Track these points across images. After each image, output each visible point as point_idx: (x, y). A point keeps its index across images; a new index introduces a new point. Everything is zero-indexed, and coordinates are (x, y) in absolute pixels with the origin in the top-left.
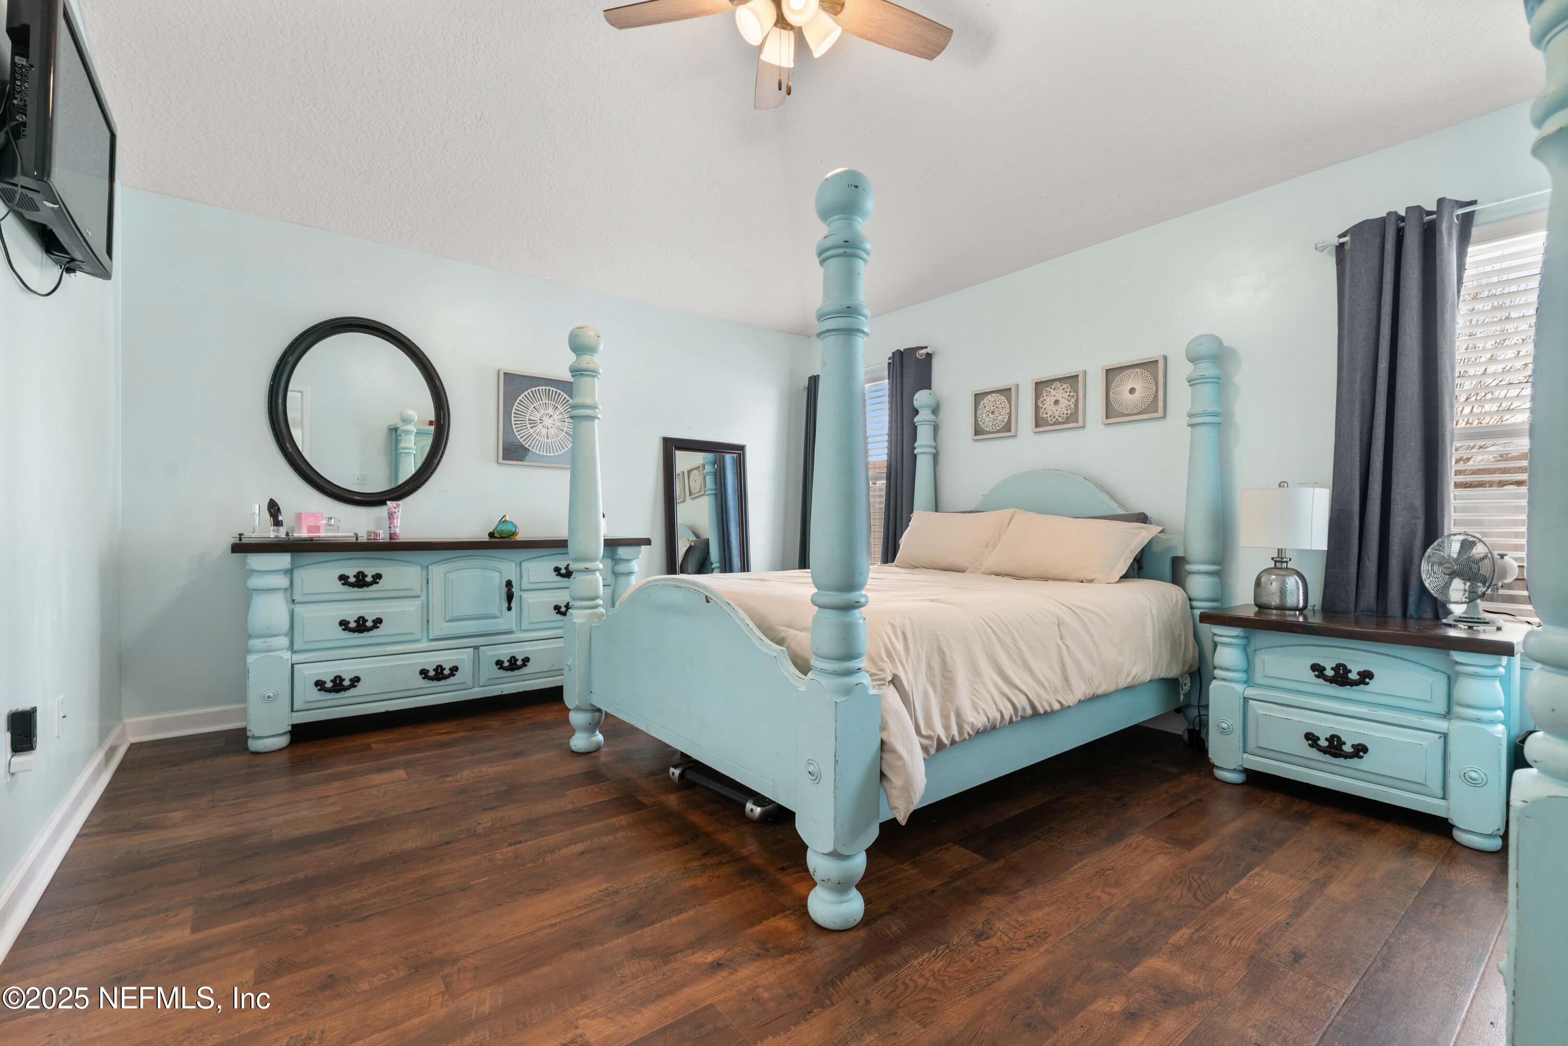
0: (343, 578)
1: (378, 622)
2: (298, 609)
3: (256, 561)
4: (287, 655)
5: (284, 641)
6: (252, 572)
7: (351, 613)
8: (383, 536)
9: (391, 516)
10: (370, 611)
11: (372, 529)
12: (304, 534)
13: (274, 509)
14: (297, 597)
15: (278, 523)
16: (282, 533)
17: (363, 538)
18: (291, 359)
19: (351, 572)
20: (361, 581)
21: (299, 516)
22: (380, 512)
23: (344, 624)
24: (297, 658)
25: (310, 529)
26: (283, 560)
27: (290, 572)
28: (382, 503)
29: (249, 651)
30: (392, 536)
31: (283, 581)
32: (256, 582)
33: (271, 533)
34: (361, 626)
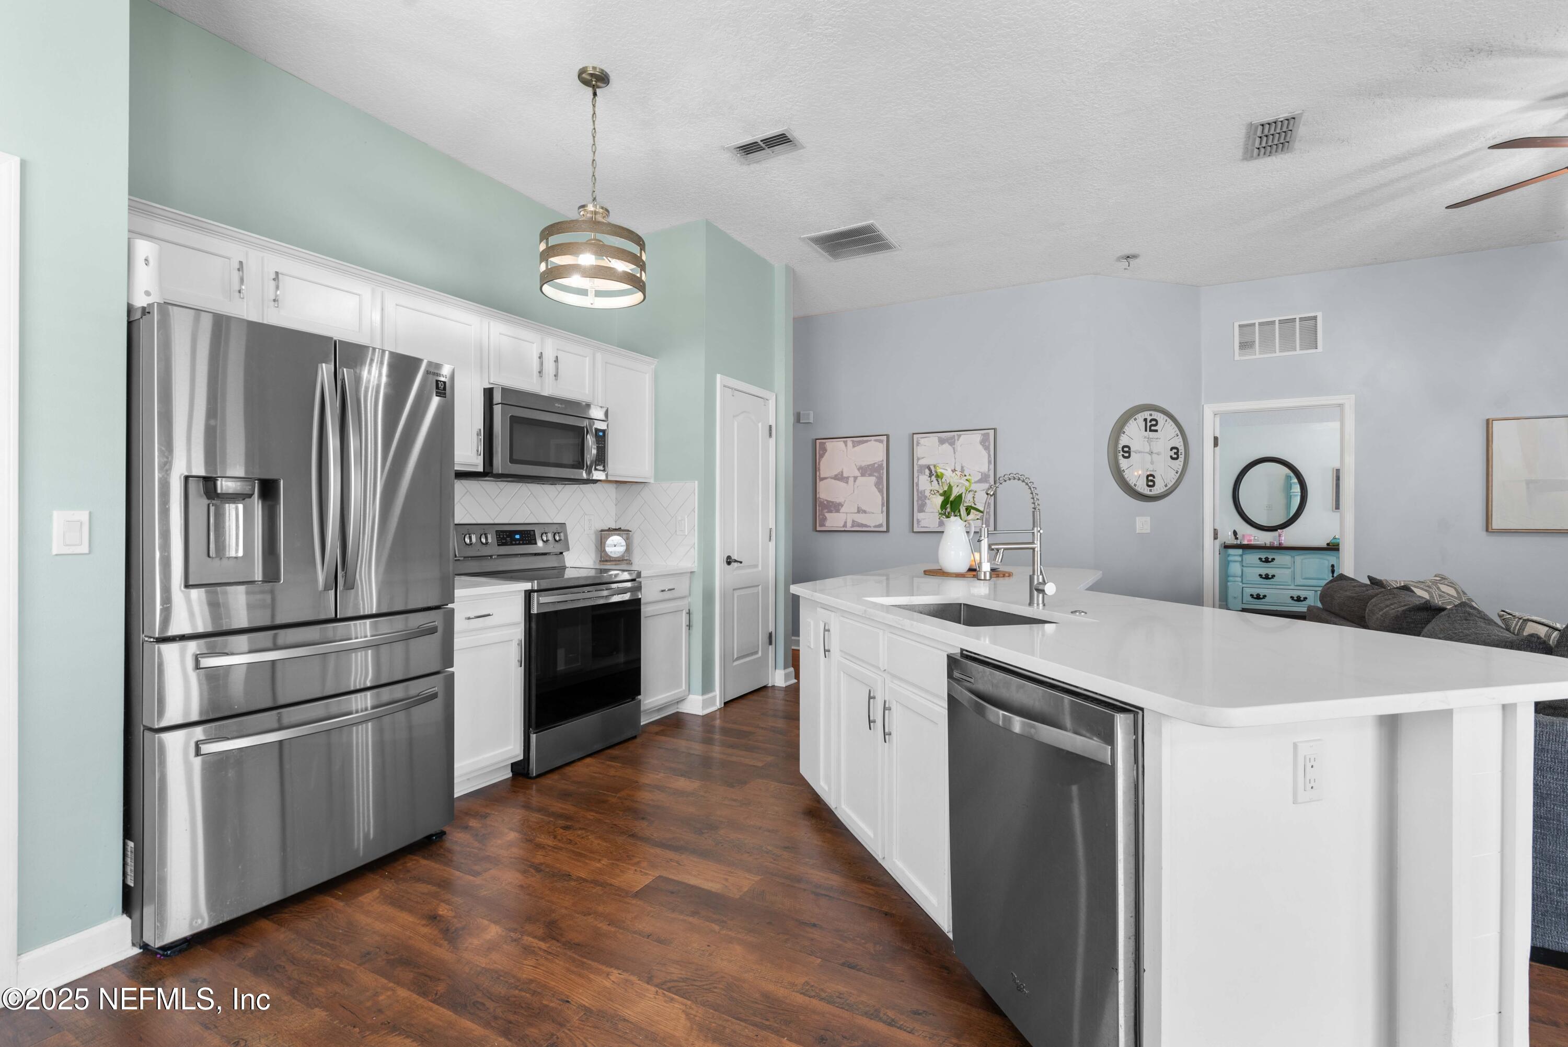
0: (1260, 559)
1: (1273, 576)
2: (1244, 569)
3: (1231, 551)
4: (1241, 584)
5: (1239, 579)
6: (1229, 555)
7: (1263, 572)
8: (1276, 544)
9: (1280, 536)
10: (1271, 572)
11: (1272, 541)
12: (1246, 542)
13: (1235, 533)
14: (1244, 564)
15: (1237, 538)
16: (1239, 542)
17: (1268, 545)
18: (1241, 477)
19: (1263, 557)
20: (1267, 561)
21: (1243, 536)
22: (1275, 534)
23: (1260, 576)
24: (1244, 585)
25: (1248, 541)
26: (1240, 551)
27: (1241, 556)
28: (1276, 530)
29: (1228, 581)
30: (1280, 544)
31: (1239, 559)
32: (1230, 558)
33: (1235, 542)
34: (1267, 577)
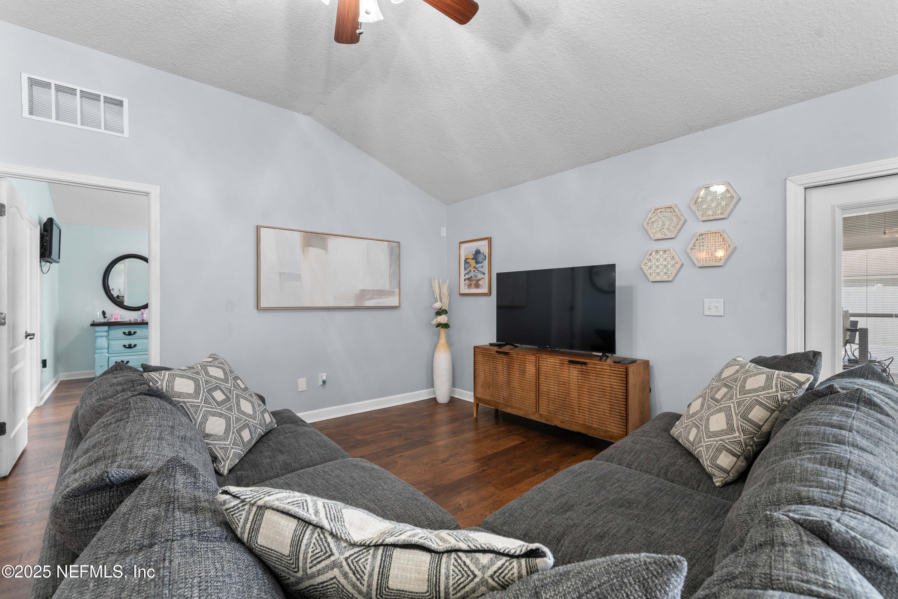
0: (124, 333)
1: (135, 345)
2: (110, 342)
3: (98, 328)
4: (107, 354)
5: (106, 351)
6: (97, 331)
7: (127, 343)
8: (139, 320)
9: (142, 314)
10: (133, 343)
11: (136, 318)
12: (113, 320)
13: (104, 313)
14: (110, 338)
15: (105, 317)
16: (106, 320)
17: (133, 321)
18: (110, 269)
19: (127, 331)
20: (130, 334)
21: (112, 315)
22: (139, 313)
23: (125, 346)
24: (109, 355)
25: (115, 319)
26: (106, 328)
27: (107, 331)
28: (139, 310)
29: (96, 353)
30: (143, 320)
31: (106, 334)
32: (98, 334)
33: (103, 320)
34: (130, 347)
